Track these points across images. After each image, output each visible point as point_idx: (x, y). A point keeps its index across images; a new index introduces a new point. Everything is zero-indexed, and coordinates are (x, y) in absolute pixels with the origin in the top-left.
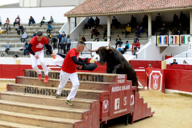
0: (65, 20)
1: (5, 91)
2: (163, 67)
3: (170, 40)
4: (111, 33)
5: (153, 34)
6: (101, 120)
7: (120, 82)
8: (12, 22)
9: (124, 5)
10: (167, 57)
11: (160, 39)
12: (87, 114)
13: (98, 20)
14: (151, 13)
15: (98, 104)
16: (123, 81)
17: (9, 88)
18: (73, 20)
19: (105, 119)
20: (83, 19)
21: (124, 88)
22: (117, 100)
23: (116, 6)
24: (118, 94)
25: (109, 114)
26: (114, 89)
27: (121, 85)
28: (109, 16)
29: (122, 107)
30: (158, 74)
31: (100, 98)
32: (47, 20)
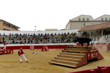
0: (78, 33)
1: (61, 52)
2: (107, 44)
3: (109, 36)
4: (91, 35)
5: (103, 35)
6: (88, 59)
7: (93, 49)
8: (63, 34)
9: (94, 27)
10: (108, 42)
11: (106, 36)
12: (84, 58)
13: (86, 32)
14: (102, 29)
15: (87, 55)
16: (94, 49)
17: (63, 51)
18: (80, 32)
19: (89, 59)
20: (83, 32)
21: (94, 51)
22: (92, 54)
23: (92, 28)
24: (92, 52)
25: (90, 58)
26: (91, 51)
27: (93, 50)
28: (90, 31)
29: (94, 56)
30: (105, 46)
31: (87, 53)
32: (74, 33)
